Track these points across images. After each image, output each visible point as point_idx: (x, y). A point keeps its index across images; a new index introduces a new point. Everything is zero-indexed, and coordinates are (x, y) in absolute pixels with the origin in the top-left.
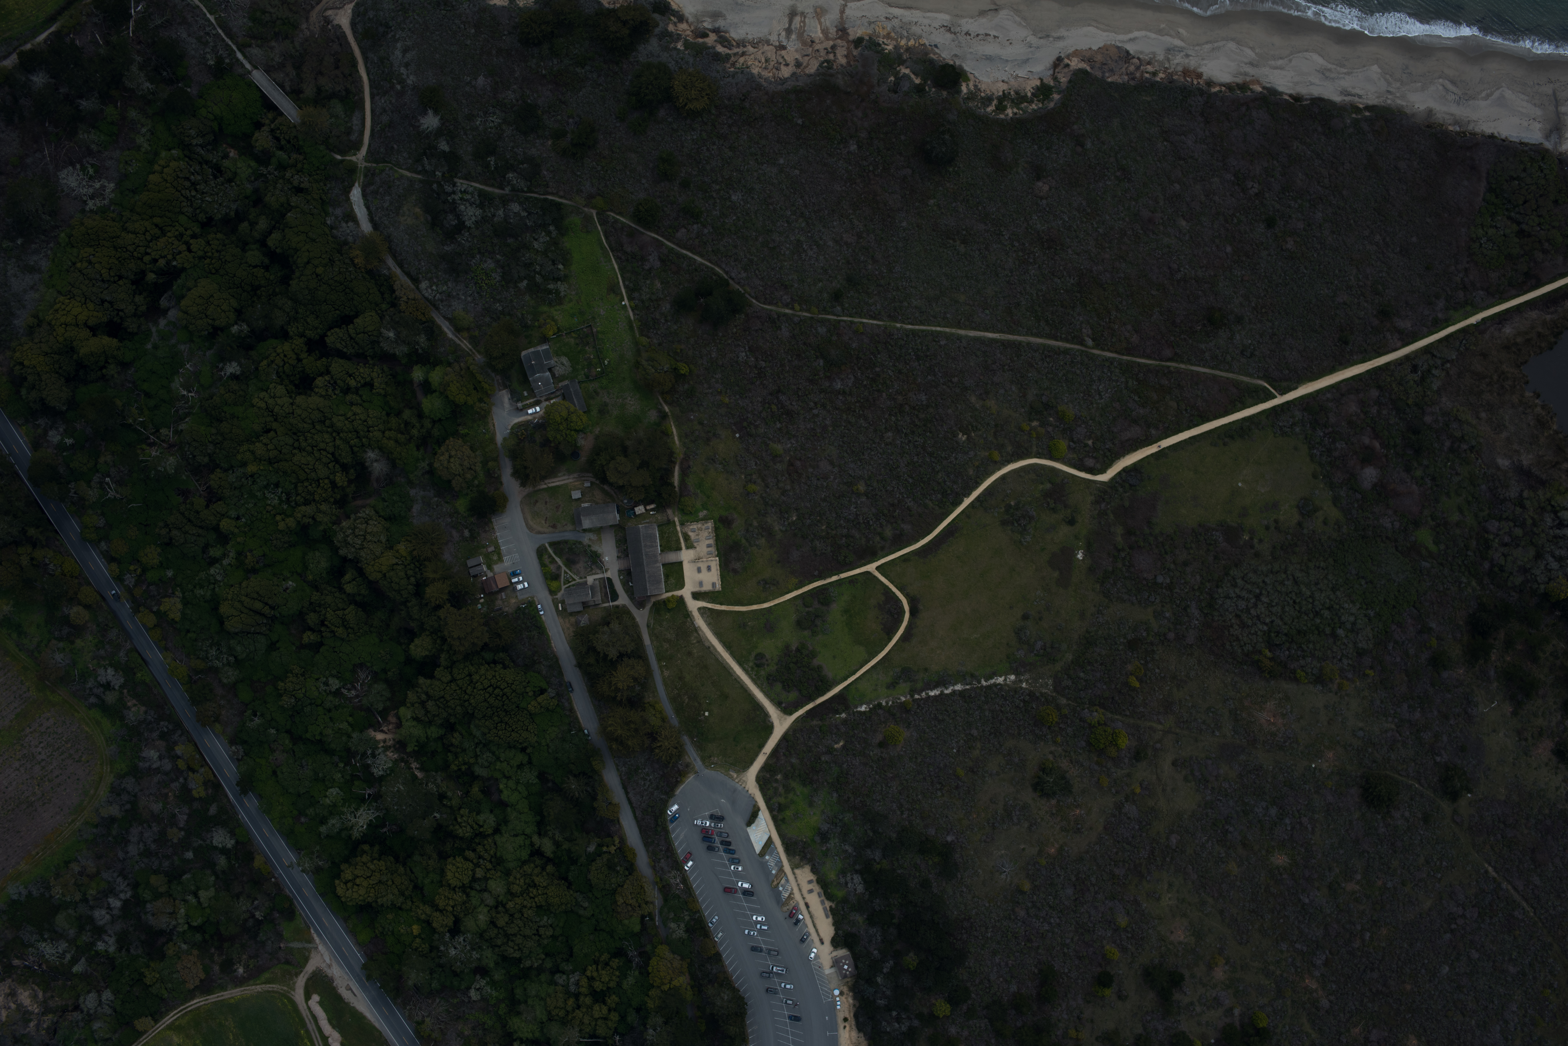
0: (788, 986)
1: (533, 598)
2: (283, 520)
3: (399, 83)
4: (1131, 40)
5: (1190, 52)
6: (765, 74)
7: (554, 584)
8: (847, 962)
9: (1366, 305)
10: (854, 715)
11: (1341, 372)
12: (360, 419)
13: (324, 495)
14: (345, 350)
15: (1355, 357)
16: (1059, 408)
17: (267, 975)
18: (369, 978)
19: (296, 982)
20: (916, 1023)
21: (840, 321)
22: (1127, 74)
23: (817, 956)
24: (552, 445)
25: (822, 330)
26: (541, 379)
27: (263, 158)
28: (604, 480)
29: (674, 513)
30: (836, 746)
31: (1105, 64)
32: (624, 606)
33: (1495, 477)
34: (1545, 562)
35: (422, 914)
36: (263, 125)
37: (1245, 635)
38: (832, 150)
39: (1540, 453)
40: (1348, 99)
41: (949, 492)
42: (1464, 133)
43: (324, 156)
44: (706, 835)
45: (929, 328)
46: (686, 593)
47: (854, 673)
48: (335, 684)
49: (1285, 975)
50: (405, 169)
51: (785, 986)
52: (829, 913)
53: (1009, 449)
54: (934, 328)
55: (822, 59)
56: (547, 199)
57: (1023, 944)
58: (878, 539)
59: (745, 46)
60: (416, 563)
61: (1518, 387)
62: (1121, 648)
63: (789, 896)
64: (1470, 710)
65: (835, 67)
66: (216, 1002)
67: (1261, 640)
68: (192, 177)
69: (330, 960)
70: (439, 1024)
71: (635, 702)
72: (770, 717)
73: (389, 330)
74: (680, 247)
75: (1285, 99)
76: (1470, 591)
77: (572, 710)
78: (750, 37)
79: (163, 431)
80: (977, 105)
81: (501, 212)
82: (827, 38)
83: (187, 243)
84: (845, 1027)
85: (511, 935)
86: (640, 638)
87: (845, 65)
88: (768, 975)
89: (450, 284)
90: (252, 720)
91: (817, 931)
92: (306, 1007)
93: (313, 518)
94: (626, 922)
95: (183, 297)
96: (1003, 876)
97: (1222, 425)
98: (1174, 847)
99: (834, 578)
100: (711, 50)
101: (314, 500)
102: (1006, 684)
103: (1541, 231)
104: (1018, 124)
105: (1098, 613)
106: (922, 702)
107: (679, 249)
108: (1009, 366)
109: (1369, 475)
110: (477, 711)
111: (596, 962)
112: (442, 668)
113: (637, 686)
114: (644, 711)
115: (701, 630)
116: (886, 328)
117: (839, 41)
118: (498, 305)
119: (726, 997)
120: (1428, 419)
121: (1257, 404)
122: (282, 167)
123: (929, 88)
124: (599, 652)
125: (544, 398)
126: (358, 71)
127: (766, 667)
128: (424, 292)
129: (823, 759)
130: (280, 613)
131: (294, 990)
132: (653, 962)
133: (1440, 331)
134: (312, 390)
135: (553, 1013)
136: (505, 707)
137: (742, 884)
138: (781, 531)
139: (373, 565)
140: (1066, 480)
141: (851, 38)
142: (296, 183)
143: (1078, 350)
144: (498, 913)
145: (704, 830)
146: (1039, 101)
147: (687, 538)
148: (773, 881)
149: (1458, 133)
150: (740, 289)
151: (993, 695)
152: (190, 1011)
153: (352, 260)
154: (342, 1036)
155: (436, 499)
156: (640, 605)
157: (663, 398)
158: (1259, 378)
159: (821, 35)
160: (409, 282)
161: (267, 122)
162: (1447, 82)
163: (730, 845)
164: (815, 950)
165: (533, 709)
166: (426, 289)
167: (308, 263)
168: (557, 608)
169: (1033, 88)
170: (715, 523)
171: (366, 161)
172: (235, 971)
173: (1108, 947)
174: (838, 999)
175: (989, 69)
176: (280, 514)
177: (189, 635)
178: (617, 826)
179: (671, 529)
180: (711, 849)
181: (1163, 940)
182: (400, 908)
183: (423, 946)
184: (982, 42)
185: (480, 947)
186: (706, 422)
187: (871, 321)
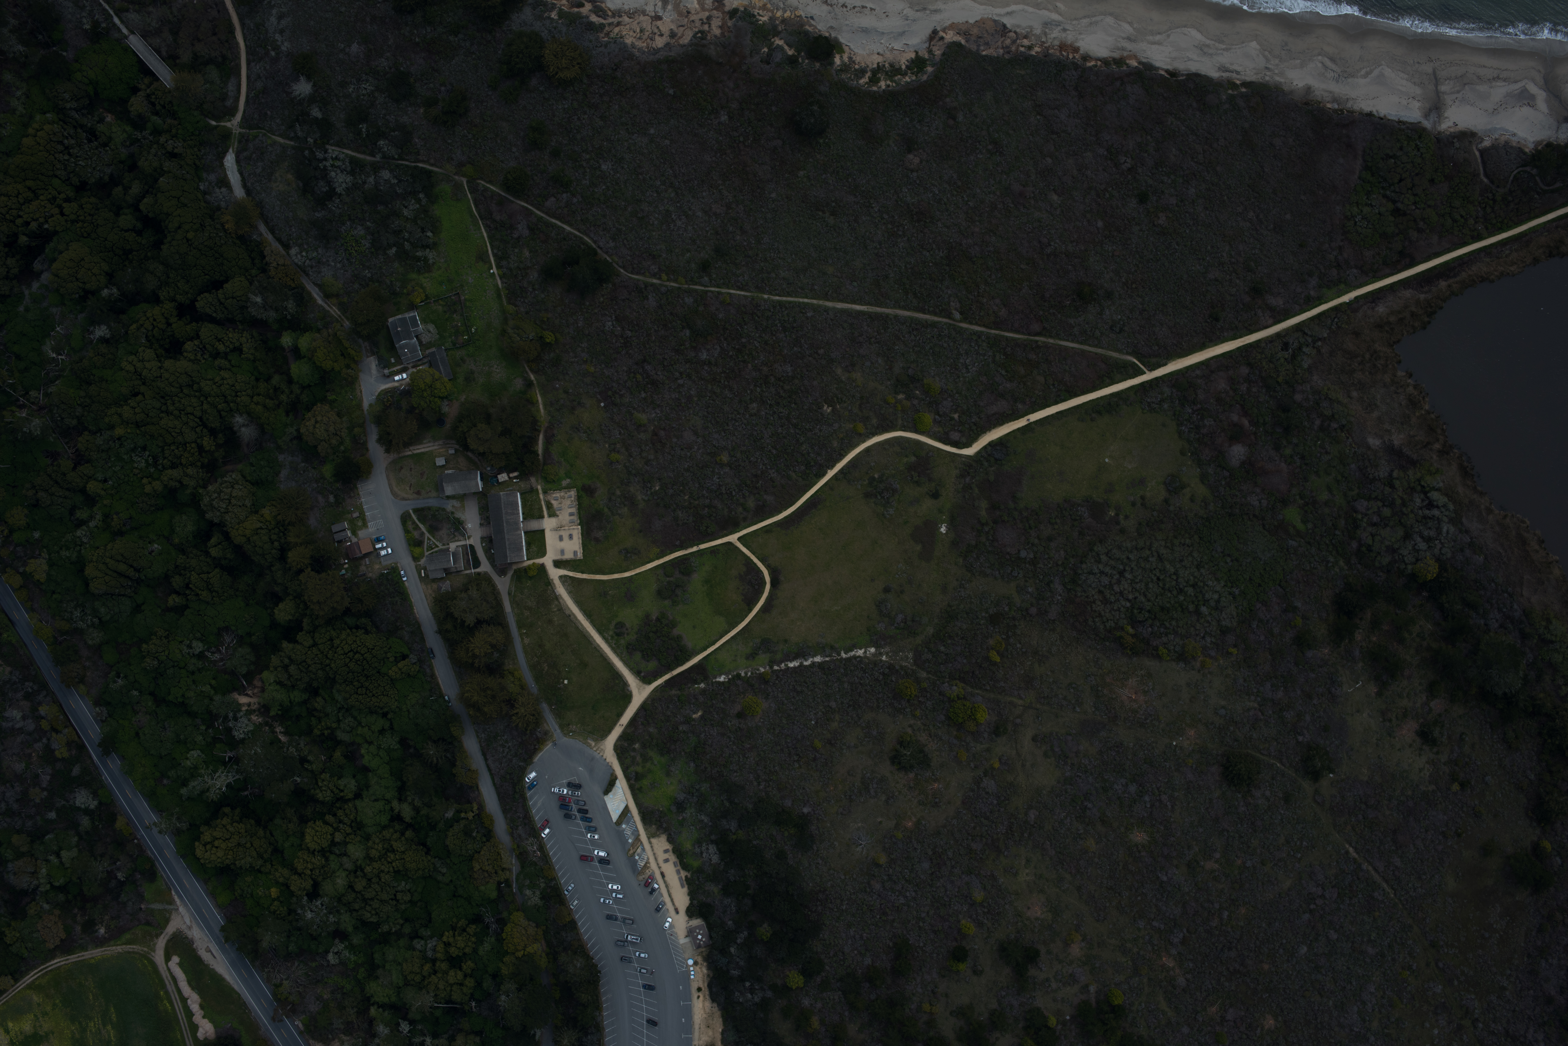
0: (642, 955)
1: (396, 564)
2: (150, 483)
3: (274, 50)
4: (1008, 14)
5: (1067, 27)
6: (640, 44)
7: (417, 550)
8: (701, 932)
9: (1238, 281)
10: (712, 686)
11: (1211, 349)
12: (228, 384)
13: (190, 459)
14: (214, 315)
15: (1226, 334)
16: (925, 381)
17: (128, 936)
18: (227, 940)
19: (156, 943)
20: (769, 994)
21: (707, 291)
22: (1003, 48)
23: (671, 926)
24: (417, 411)
25: (689, 300)
26: (407, 345)
27: (139, 123)
28: (466, 447)
29: (537, 481)
30: (694, 716)
31: (980, 37)
32: (486, 573)
33: (1365, 456)
34: (1413, 542)
35: (280, 877)
36: (139, 90)
37: (1108, 611)
38: (703, 120)
39: (1411, 433)
40: (1225, 75)
41: (812, 464)
42: (1342, 110)
43: (198, 122)
44: (563, 803)
45: (796, 299)
46: (547, 561)
47: (714, 643)
48: (198, 647)
49: (1142, 953)
50: (277, 136)
51: (639, 955)
52: (685, 883)
53: (874, 421)
54: (801, 300)
55: (697, 30)
56: (418, 166)
57: (878, 917)
58: (740, 509)
59: (620, 16)
60: (281, 528)
61: (1390, 366)
62: (982, 622)
63: (645, 865)
64: (1333, 689)
65: (709, 38)
66: (76, 962)
67: (1123, 616)
68: (66, 141)
69: (191, 921)
70: (298, 988)
71: (494, 669)
72: (629, 686)
73: (256, 295)
74: (549, 216)
75: (1161, 75)
76: (1338, 570)
77: (433, 676)
78: (626, 7)
79: (33, 393)
80: (850, 77)
81: (371, 179)
82: (703, 9)
83: (60, 207)
84: (699, 997)
85: (370, 899)
86: (499, 605)
87: (719, 35)
88: (622, 944)
89: (320, 251)
90: (115, 682)
91: (672, 900)
92: (165, 968)
93: (180, 482)
94: (482, 888)
95: (54, 260)
96: (859, 849)
97: (1090, 401)
98: (1032, 823)
99: (695, 549)
100: (584, 20)
101: (181, 464)
102: (866, 657)
103: (1417, 211)
104: (890, 96)
105: (960, 587)
106: (781, 673)
107: (548, 218)
108: (876, 339)
109: (1238, 452)
110: (338, 676)
111: (454, 929)
112: (304, 632)
113: (495, 653)
114: (503, 678)
115: (562, 598)
116: (753, 299)
117: (715, 12)
118: (367, 271)
119: (579, 965)
120: (1298, 397)
121: (1125, 380)
122: (157, 132)
123: (802, 59)
124: (457, 619)
125: (411, 365)
126: (235, 37)
127: (625, 636)
128: (294, 258)
129: (681, 728)
130: (145, 576)
131: (154, 951)
132: (508, 928)
133: (1312, 309)
134: (181, 354)
135: (408, 978)
136: (365, 672)
137: (598, 853)
138: (644, 500)
139: (237, 529)
140: (931, 454)
141: (727, 9)
142: (170, 148)
143: (946, 324)
144: (356, 877)
145: (562, 798)
146: (913, 74)
147: (549, 506)
148: (629, 850)
149: (1335, 111)
150: (608, 259)
151: (852, 668)
152: (50, 971)
153: (223, 225)
154: (201, 998)
155: (303, 464)
156: (502, 572)
157: (528, 366)
158: (1128, 354)
159: (697, 6)
160: (281, 249)
161: (143, 87)
162: (1326, 59)
163: (587, 813)
164: (669, 920)
165: (393, 674)
166: (296, 255)
167: (179, 227)
168: (420, 574)
169: (907, 61)
170: (578, 491)
171: (240, 127)
172: (97, 931)
173: (963, 922)
174: (692, 969)
175: (864, 42)
176: (148, 478)
177: (55, 596)
178: (476, 793)
179: (534, 497)
180: (568, 816)
181: (1020, 916)
182: (259, 871)
183: (281, 909)
184: (858, 14)
185: (338, 911)
186: (571, 391)
187: (738, 292)
